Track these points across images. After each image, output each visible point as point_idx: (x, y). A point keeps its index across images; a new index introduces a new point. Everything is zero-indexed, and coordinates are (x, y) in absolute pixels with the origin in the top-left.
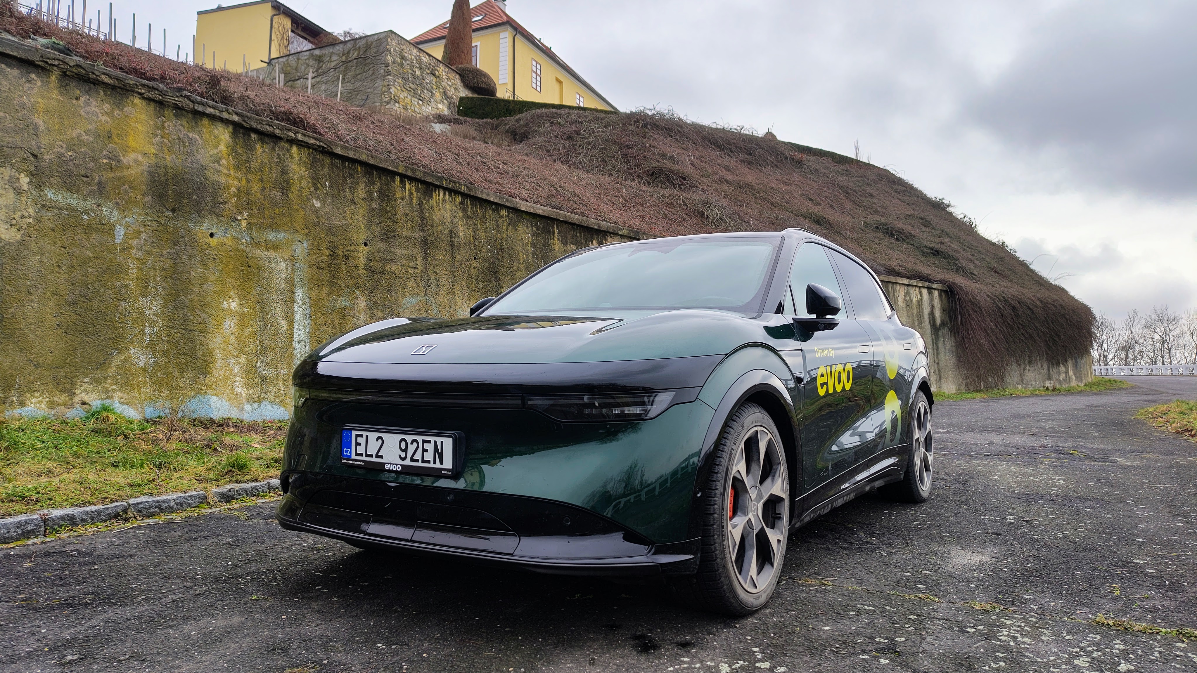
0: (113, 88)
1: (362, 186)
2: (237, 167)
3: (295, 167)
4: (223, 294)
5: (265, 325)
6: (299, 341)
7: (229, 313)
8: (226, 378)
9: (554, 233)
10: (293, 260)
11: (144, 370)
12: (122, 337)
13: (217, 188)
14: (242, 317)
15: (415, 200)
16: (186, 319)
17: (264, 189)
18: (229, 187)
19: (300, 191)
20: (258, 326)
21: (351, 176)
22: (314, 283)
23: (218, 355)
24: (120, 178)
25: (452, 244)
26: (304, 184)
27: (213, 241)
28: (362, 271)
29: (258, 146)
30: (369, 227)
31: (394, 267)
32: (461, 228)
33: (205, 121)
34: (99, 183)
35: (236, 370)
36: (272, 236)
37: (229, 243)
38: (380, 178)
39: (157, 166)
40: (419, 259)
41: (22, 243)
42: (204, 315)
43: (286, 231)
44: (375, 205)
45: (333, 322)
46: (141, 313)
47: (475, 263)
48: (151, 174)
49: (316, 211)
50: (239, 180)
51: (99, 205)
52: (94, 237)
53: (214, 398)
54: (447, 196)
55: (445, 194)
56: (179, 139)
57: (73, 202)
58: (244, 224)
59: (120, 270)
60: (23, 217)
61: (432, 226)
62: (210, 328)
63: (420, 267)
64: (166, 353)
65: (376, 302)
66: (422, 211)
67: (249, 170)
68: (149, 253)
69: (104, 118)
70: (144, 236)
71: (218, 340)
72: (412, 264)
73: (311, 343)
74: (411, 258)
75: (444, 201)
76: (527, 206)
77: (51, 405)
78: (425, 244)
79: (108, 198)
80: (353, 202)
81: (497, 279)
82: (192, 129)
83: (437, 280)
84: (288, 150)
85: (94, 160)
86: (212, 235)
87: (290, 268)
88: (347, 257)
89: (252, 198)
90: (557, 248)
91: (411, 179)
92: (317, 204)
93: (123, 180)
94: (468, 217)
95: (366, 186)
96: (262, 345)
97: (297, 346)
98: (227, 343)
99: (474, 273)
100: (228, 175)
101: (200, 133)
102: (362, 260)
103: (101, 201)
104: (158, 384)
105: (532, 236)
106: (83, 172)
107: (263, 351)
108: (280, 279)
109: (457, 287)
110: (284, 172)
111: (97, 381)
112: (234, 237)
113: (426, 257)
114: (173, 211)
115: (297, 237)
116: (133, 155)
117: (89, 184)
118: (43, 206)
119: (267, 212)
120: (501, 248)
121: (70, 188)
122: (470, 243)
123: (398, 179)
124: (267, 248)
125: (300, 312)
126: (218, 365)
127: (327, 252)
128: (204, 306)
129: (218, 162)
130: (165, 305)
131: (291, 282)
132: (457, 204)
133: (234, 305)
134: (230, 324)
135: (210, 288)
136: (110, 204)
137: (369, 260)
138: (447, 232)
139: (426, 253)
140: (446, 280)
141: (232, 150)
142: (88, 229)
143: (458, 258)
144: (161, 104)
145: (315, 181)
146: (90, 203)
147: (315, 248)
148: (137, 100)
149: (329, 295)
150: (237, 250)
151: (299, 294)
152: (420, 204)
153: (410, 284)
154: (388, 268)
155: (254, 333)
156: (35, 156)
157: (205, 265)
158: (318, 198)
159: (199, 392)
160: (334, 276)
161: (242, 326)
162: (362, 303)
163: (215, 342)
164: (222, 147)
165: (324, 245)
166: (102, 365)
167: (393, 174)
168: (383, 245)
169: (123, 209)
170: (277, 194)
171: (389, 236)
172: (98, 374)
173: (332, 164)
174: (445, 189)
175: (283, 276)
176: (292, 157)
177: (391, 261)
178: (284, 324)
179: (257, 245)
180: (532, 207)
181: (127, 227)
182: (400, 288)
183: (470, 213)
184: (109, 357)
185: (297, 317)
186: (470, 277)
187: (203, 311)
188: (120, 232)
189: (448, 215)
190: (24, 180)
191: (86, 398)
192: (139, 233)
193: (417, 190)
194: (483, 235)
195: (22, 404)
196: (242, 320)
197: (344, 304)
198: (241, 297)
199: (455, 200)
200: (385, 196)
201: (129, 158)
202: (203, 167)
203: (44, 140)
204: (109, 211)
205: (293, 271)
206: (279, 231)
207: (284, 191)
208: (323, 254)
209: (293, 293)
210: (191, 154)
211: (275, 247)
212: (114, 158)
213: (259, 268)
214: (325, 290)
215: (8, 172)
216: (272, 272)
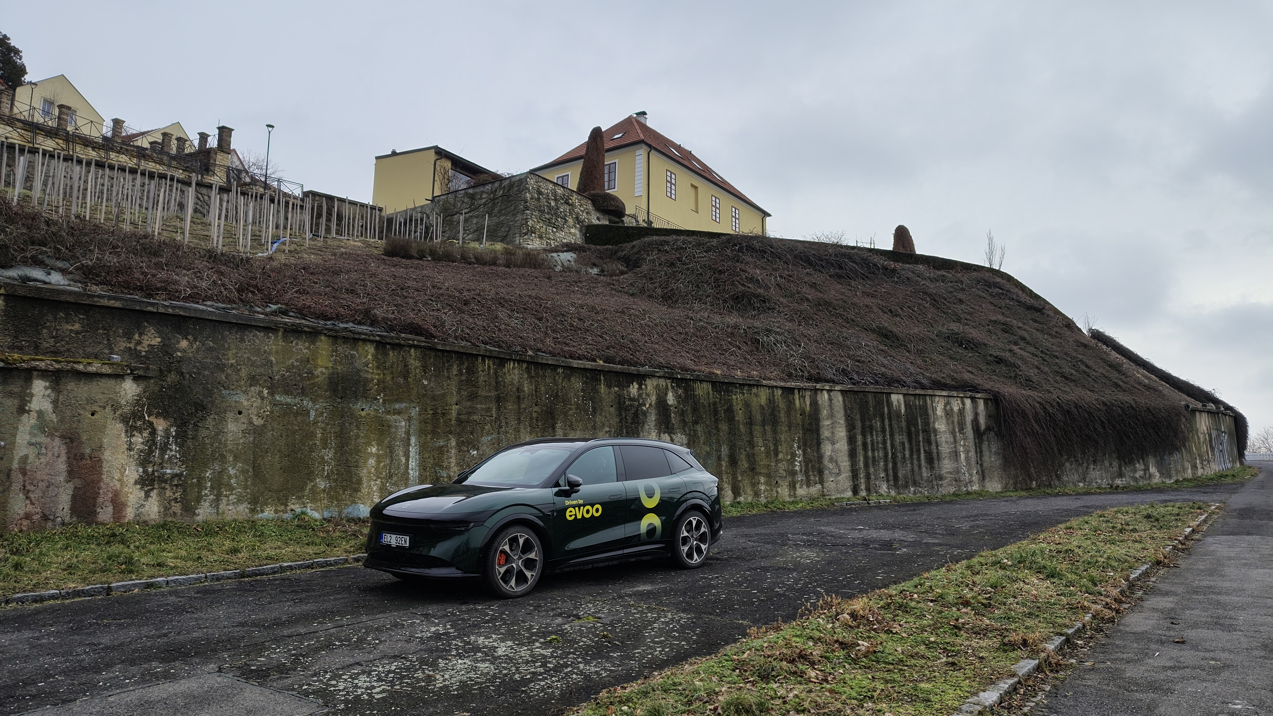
0: (310, 333)
1: (455, 367)
2: (378, 368)
3: (412, 361)
4: (369, 444)
5: (392, 460)
6: (412, 469)
7: (371, 454)
8: (369, 493)
9: (600, 380)
10: (409, 419)
11: (324, 491)
12: (312, 472)
13: (366, 381)
14: (378, 456)
15: (492, 371)
16: (347, 460)
17: (393, 378)
18: (373, 380)
19: (415, 376)
20: (388, 461)
21: (448, 361)
22: (422, 432)
23: (365, 480)
24: (313, 384)
25: (519, 397)
26: (418, 371)
27: (363, 413)
28: (453, 422)
29: (390, 353)
30: (459, 392)
31: (476, 417)
32: (526, 385)
33: (360, 343)
34: (302, 388)
35: (375, 488)
36: (397, 406)
37: (372, 413)
38: (468, 360)
39: (333, 373)
40: (494, 410)
41: (264, 425)
42: (357, 457)
43: (405, 402)
44: (463, 378)
45: (434, 456)
46: (323, 458)
47: (536, 409)
48: (329, 378)
49: (425, 387)
50: (379, 374)
51: (302, 400)
52: (299, 418)
53: (362, 506)
54: (516, 365)
55: (514, 364)
56: (345, 356)
57: (289, 400)
58: (381, 401)
59: (313, 435)
60: (264, 411)
61: (504, 386)
62: (360, 464)
63: (494, 416)
64: (335, 481)
65: (463, 441)
66: (497, 377)
67: (385, 368)
68: (328, 424)
69: (305, 351)
70: (325, 415)
71: (365, 471)
72: (488, 414)
73: (420, 470)
74: (489, 410)
75: (514, 368)
76: (579, 363)
77: (276, 512)
78: (498, 399)
79: (307, 396)
80: (449, 378)
81: (553, 418)
82: (352, 349)
83: (507, 423)
84: (409, 352)
85: (300, 375)
86: (363, 410)
87: (407, 424)
88: (444, 414)
89: (386, 385)
90: (602, 391)
91: (489, 357)
92: (426, 383)
93: (314, 385)
94: (532, 377)
95: (458, 366)
96: (389, 473)
97: (411, 472)
98: (370, 473)
99: (534, 415)
100: (373, 373)
101: (357, 351)
102: (454, 414)
103: (303, 398)
104: (331, 498)
105: (583, 384)
106: (294, 383)
107: (391, 477)
108: (401, 433)
109: (522, 426)
110: (406, 366)
111: (299, 498)
112: (375, 410)
113: (498, 408)
114: (341, 398)
115: (412, 405)
116: (320, 370)
117: (297, 389)
118: (274, 404)
119: (395, 392)
120: (557, 396)
121: (287, 393)
122: (532, 395)
123: (480, 359)
124: (394, 414)
125: (413, 451)
126: (364, 486)
127: (431, 412)
128: (357, 451)
129: (367, 366)
130: (336, 453)
131: (408, 433)
132: (524, 369)
133: (374, 450)
134: (372, 461)
135: (361, 440)
136: (307, 399)
137: (458, 414)
138: (515, 389)
139: (499, 405)
140: (513, 423)
141: (375, 357)
142: (297, 414)
143: (523, 406)
144: (336, 338)
145: (425, 368)
146: (297, 400)
147: (424, 410)
148: (323, 338)
149: (431, 439)
150: (377, 417)
151: (413, 440)
152: (496, 373)
153: (487, 427)
154: (471, 418)
155: (385, 466)
156: (271, 378)
157: (358, 428)
158: (426, 379)
159: (354, 502)
160: (435, 427)
161: (378, 462)
162: (454, 443)
163: (364, 472)
164: (370, 357)
165: (429, 408)
166: (302, 489)
167: (476, 356)
168: (469, 404)
169: (314, 401)
170: (401, 380)
171: (473, 397)
172: (300, 494)
173: (436, 355)
174: (514, 361)
175: (404, 430)
176: (411, 355)
177: (474, 413)
178: (403, 460)
179: (388, 413)
180: (582, 364)
181: (316, 410)
182: (479, 431)
183: (533, 374)
184: (306, 484)
185: (411, 454)
186: (531, 419)
187: (357, 455)
188: (313, 413)
189: (516, 378)
190: (266, 392)
191: (293, 507)
192: (323, 413)
193: (494, 364)
194: (543, 389)
195: (262, 511)
196: (379, 458)
197: (442, 444)
198: (378, 445)
199: (522, 366)
200: (471, 371)
201: (317, 372)
202: (359, 371)
203: (275, 369)
204: (307, 403)
205: (409, 426)
206: (402, 403)
207: (406, 377)
208: (428, 414)
209: (409, 439)
210: (352, 364)
211: (399, 413)
212: (310, 372)
213: (389, 426)
214: (429, 436)
215: (258, 388)
216: (397, 428)
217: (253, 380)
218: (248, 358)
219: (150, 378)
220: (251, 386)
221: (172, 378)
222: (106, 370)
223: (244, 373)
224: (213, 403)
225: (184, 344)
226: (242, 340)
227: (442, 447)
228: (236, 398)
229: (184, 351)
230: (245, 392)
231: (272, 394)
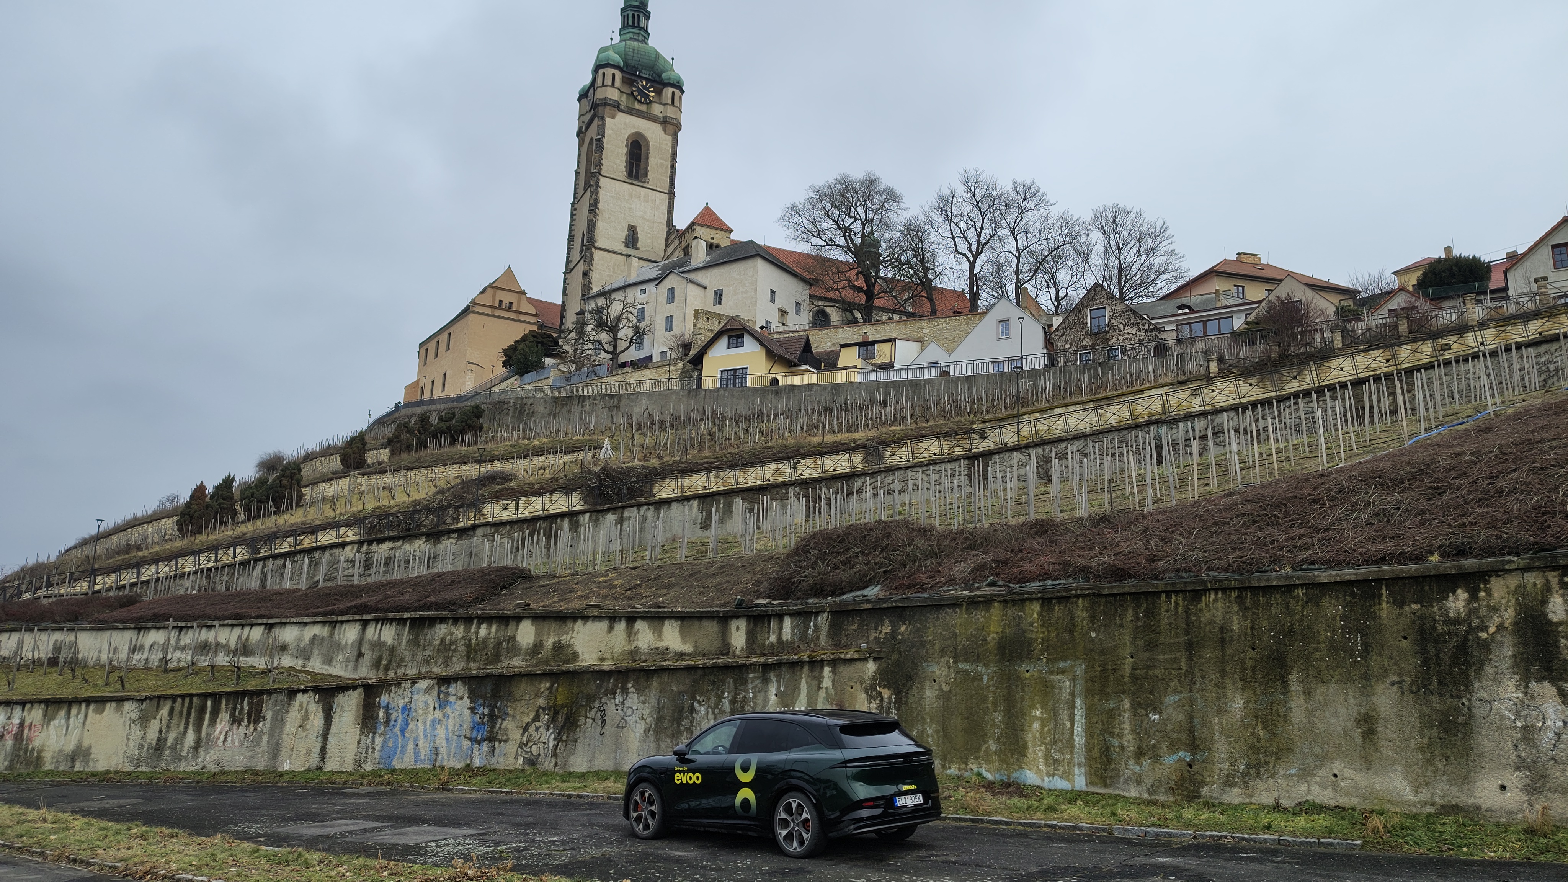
0: (985, 601)
1: (1130, 611)
2: (1042, 626)
3: (1080, 613)
4: (1033, 707)
5: (1056, 725)
6: (1078, 735)
7: (1037, 718)
8: (1034, 759)
10: (1074, 679)
11: (995, 753)
12: (986, 735)
13: (1031, 641)
14: (1042, 720)
15: (1180, 610)
16: (1014, 723)
17: (1058, 634)
18: (1037, 639)
19: (1082, 629)
20: (1052, 725)
21: (1122, 606)
22: (1088, 693)
23: (1030, 745)
25: (1223, 640)
26: (1085, 623)
27: (1028, 675)
28: (1127, 679)
29: (1057, 608)
30: (1133, 643)
31: (1157, 672)
32: (1235, 622)
33: (1027, 603)
34: (978, 655)
35: (1040, 754)
36: (1061, 665)
37: (1036, 674)
38: (1147, 600)
39: (1003, 637)
40: (1184, 660)
41: (950, 691)
42: (1023, 721)
43: (1071, 660)
44: (1140, 624)
45: (1102, 721)
46: (994, 721)
47: (1251, 654)
48: (999, 643)
49: (1093, 639)
50: (1044, 633)
51: (977, 666)
52: (976, 683)
53: (1028, 772)
54: (1220, 595)
55: (1217, 594)
56: (1014, 618)
57: (967, 667)
58: (1045, 661)
59: (984, 699)
60: (950, 679)
61: (1199, 627)
62: (1026, 728)
63: (1184, 668)
64: (1005, 743)
65: (1139, 702)
66: (1188, 617)
67: (1050, 625)
68: (997, 688)
69: (981, 620)
70: (995, 679)
71: (1030, 735)
72: (1175, 666)
73: (1086, 736)
74: (1175, 660)
75: (1216, 600)
76: (1331, 575)
77: (959, 769)
78: (1190, 646)
79: (981, 662)
80: (1122, 626)
81: (1283, 666)
82: (1021, 610)
83: (1203, 677)
84: (1076, 603)
85: (976, 643)
86: (1027, 671)
87: (1072, 684)
88: (1114, 670)
89: (1050, 642)
91: (1177, 592)
92: (1093, 635)
93: (987, 650)
94: (1246, 609)
95: (1134, 609)
96: (1054, 738)
97: (1077, 739)
98: (1034, 737)
99: (1249, 663)
100: (1037, 632)
101: (1024, 611)
102: (1127, 670)
103: (978, 664)
104: (1001, 761)
105: (1343, 608)
106: (971, 651)
107: (1055, 743)
108: (1066, 694)
109: (1228, 681)
110: (1072, 619)
111: (976, 758)
112: (1039, 670)
113: (1190, 658)
114: (1008, 661)
115: (1078, 662)
116: (992, 635)
117: (974, 656)
118: (957, 672)
119: (1060, 650)
120: (1291, 631)
121: (966, 660)
122: (1246, 634)
123: (1164, 596)
124: (1058, 674)
125: (1079, 714)
126: (1030, 751)
127: (1099, 669)
128: (1023, 715)
129: (1032, 625)
130: (1004, 716)
131: (1073, 694)
132: (1232, 599)
133: (1038, 713)
134: (1036, 725)
135: (1027, 703)
136: (982, 665)
137: (1134, 669)
138: (1217, 629)
139: (1191, 653)
140: (1214, 676)
141: (1040, 615)
142: (974, 679)
143: (1229, 652)
144: (1006, 602)
145: (1093, 618)
146: (973, 667)
147: (1090, 667)
148: (996, 604)
149: (1099, 700)
150: (1040, 678)
151: (1078, 702)
152: (1187, 611)
153: (1172, 684)
154: (1151, 673)
155: (1050, 731)
157: (1023, 691)
158: (1094, 631)
159: (1021, 767)
160: (1104, 686)
161: (1043, 726)
162: (1127, 704)
163: (1029, 737)
164: (1035, 615)
165: (1097, 664)
166: (978, 750)
167: (1158, 594)
168: (1147, 655)
169: (986, 666)
170: (1066, 636)
171: (1151, 646)
172: (977, 755)
173: (1106, 601)
174: (1216, 590)
175: (1068, 690)
176: (1078, 606)
177: (1155, 666)
178: (1068, 724)
179: (1051, 672)
180: (1337, 575)
181: (988, 675)
182: (1162, 688)
183: (1248, 604)
184: (981, 746)
185: (1077, 718)
186: (1244, 669)
187: (1023, 718)
188: (985, 678)
189: (1220, 614)
190: (951, 661)
191: (972, 766)
192: (993, 677)
193: (1184, 600)
194: (1265, 623)
195: (950, 768)
196: (1043, 722)
197: (1112, 706)
198: (1042, 708)
199: (1230, 596)
200: (1151, 613)
201: (989, 639)
202: (1025, 632)
203: (959, 640)
204: (981, 669)
205: (1074, 686)
206: (1066, 660)
207: (1071, 632)
208: (1095, 671)
209: (1074, 701)
210: (1019, 625)
211: (1062, 672)
212: (985, 640)
213: (1053, 687)
214: (1097, 697)
215: (946, 659)
216: (1060, 688)
217: (943, 652)
218: (941, 633)
219: (882, 658)
220: (942, 657)
221: (895, 656)
222: (856, 656)
223: (937, 647)
224: (916, 674)
225: (903, 628)
226: (938, 619)
227: (1113, 709)
228: (931, 669)
229: (903, 634)
230: (938, 663)
231: (955, 663)
